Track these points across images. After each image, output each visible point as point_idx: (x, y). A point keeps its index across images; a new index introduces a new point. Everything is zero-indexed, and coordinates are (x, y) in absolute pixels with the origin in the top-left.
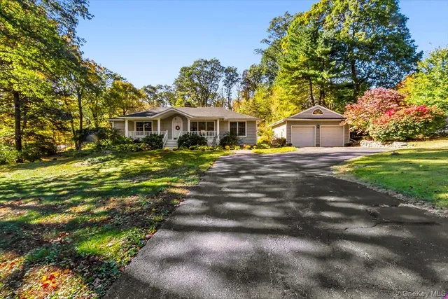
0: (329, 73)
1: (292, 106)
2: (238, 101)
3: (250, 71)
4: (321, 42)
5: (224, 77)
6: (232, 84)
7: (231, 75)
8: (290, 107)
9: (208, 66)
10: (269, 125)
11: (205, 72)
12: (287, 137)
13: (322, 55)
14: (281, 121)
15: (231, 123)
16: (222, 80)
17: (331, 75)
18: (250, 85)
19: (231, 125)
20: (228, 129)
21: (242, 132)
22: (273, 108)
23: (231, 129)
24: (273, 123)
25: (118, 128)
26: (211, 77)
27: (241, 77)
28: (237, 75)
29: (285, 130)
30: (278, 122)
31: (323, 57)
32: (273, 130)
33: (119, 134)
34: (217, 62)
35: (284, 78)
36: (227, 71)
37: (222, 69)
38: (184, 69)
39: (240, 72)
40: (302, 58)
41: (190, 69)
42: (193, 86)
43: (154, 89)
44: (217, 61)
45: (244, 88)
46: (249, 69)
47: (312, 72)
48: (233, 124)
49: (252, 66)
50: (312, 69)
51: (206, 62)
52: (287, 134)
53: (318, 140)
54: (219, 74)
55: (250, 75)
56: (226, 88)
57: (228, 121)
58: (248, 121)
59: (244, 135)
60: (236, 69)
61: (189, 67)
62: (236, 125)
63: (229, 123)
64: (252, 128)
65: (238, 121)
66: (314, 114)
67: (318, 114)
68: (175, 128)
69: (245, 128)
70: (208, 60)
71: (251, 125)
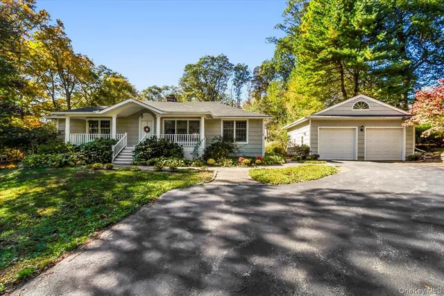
0: (374, 52)
1: (315, 102)
2: (249, 103)
3: (262, 67)
4: (361, 8)
5: (232, 76)
6: (242, 83)
7: (241, 74)
8: (312, 104)
9: (215, 64)
10: (282, 127)
11: (212, 70)
12: (311, 143)
13: (361, 27)
14: (302, 119)
15: (225, 122)
16: (231, 79)
17: (377, 54)
18: (262, 83)
19: (224, 126)
20: (220, 131)
21: (242, 137)
22: (288, 106)
23: (224, 131)
24: (288, 125)
26: (219, 75)
27: (252, 75)
28: (248, 73)
29: (308, 133)
30: (297, 122)
31: (363, 29)
32: (289, 133)
34: (224, 59)
35: (304, 63)
36: (238, 69)
37: (230, 67)
38: (189, 67)
39: (251, 69)
40: (332, 33)
41: (195, 66)
42: (199, 86)
43: (160, 90)
44: (225, 57)
45: (255, 87)
46: (260, 65)
47: (346, 51)
48: (228, 123)
49: (265, 62)
50: (347, 47)
51: (213, 58)
52: (311, 139)
53: (361, 150)
54: (227, 71)
55: (262, 72)
56: (235, 87)
57: (220, 120)
58: (250, 120)
59: (245, 140)
60: (247, 66)
61: (194, 64)
62: (233, 126)
63: (222, 122)
64: (257, 129)
65: (235, 119)
66: (355, 108)
67: (361, 110)
68: (143, 129)
69: (245, 131)
70: (215, 57)
71: (255, 125)
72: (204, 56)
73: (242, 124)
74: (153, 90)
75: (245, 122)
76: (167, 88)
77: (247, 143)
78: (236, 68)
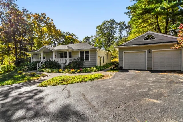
5: (118, 27)
6: (122, 30)
7: (122, 26)
9: (109, 23)
11: (108, 26)
12: (120, 60)
15: (81, 52)
16: (117, 29)
19: (81, 54)
20: (79, 56)
28: (125, 25)
34: (113, 21)
36: (120, 24)
38: (98, 27)
41: (100, 26)
43: (89, 38)
48: (82, 53)
51: (108, 21)
54: (116, 26)
56: (119, 33)
57: (79, 51)
58: (91, 50)
59: (88, 59)
60: (124, 22)
61: (100, 25)
62: (84, 54)
63: (80, 52)
64: (94, 55)
65: (85, 50)
66: (145, 39)
67: (149, 40)
69: (89, 55)
70: (109, 21)
71: (93, 53)
72: (104, 21)
73: (87, 52)
74: (87, 38)
75: (89, 51)
76: (92, 37)
78: (119, 23)
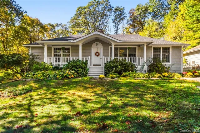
20: (151, 55)
21: (167, 59)
23: (154, 55)
25: (36, 54)
33: (37, 60)
36: (116, 10)
37: (111, 9)
41: (85, 8)
44: (108, 1)
45: (130, 24)
48: (157, 50)
56: (115, 24)
58: (172, 47)
59: (169, 61)
60: (124, 8)
62: (160, 51)
63: (152, 49)
64: (178, 54)
65: (162, 46)
68: (94, 54)
71: (176, 51)
73: (167, 50)
75: (169, 48)
77: (171, 63)
